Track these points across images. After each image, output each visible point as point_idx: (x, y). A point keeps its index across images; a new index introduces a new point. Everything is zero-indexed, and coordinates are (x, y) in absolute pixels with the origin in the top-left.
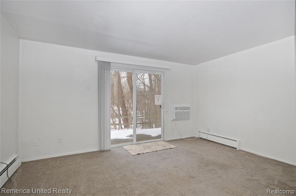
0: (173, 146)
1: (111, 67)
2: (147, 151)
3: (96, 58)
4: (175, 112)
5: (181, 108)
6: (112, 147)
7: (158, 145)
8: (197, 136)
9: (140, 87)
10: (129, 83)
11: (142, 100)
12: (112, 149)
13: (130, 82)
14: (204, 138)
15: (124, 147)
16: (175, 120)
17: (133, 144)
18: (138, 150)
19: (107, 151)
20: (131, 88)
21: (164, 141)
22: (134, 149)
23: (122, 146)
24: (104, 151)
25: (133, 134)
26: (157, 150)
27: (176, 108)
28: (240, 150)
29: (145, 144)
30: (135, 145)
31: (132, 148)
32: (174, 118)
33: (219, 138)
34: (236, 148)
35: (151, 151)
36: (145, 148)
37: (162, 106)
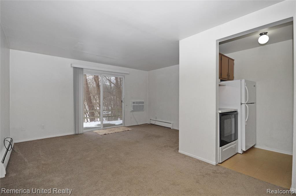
0: (130, 129)
1: (84, 72)
2: (111, 132)
3: (71, 64)
4: (133, 105)
5: (137, 103)
6: (84, 131)
7: (120, 129)
8: (149, 123)
9: (106, 84)
10: (95, 81)
11: (108, 96)
12: (84, 133)
13: (97, 80)
14: (153, 123)
15: (94, 131)
16: (132, 111)
17: (101, 129)
18: (105, 132)
19: (80, 134)
20: (98, 86)
21: (125, 127)
22: (102, 132)
23: (92, 131)
24: (78, 134)
25: (100, 124)
26: (119, 131)
27: (134, 103)
28: (173, 129)
29: (110, 129)
30: (102, 130)
31: (100, 131)
32: (132, 110)
33: (163, 123)
34: (171, 128)
35: (114, 132)
36: (110, 131)
37: (123, 101)
